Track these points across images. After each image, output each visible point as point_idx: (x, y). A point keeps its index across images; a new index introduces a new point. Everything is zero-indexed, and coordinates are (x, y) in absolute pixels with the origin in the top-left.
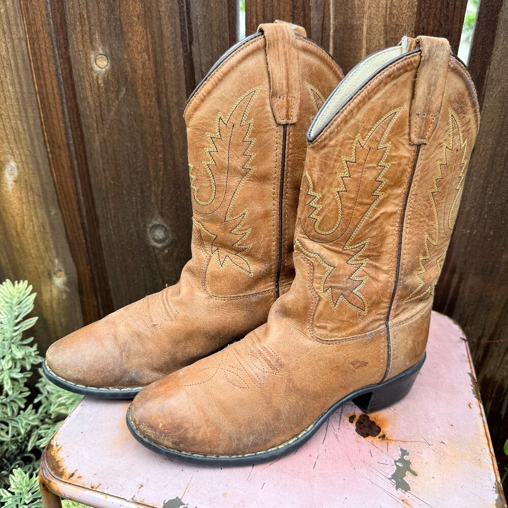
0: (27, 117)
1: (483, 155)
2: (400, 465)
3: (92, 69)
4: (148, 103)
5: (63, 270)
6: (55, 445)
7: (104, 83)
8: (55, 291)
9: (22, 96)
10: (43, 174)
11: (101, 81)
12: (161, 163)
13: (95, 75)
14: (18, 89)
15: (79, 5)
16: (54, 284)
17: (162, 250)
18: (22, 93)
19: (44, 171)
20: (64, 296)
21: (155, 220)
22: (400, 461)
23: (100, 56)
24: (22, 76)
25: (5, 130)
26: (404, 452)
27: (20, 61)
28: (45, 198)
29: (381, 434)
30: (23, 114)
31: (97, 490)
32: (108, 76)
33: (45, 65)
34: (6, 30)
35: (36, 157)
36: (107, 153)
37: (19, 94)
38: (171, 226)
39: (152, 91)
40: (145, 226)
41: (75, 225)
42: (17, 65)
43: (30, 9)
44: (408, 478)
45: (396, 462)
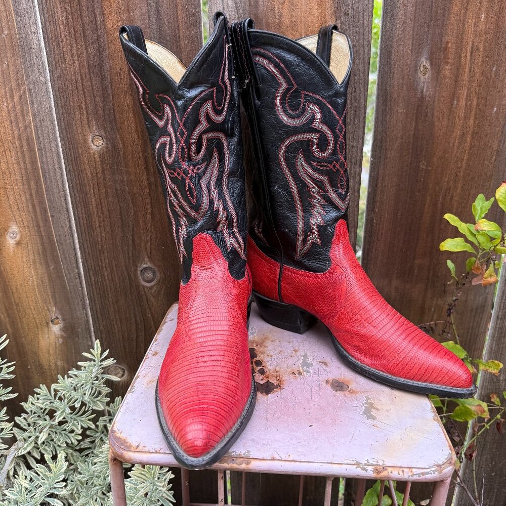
0: (30, 188)
1: (391, 190)
2: (366, 406)
3: (89, 148)
4: (138, 171)
5: (60, 317)
6: (117, 431)
7: (100, 157)
8: (52, 337)
9: (26, 172)
10: (43, 234)
11: (96, 156)
12: (149, 217)
13: (92, 152)
14: (22, 167)
15: (79, 99)
16: (51, 331)
17: (151, 288)
18: (26, 169)
19: (44, 232)
20: (61, 340)
21: (145, 264)
22: (366, 403)
23: (96, 137)
24: (26, 156)
25: (8, 201)
26: (368, 398)
27: (24, 144)
28: (45, 256)
29: (349, 389)
30: (26, 187)
31: (160, 452)
32: (103, 152)
33: (47, 146)
34: (13, 120)
35: (37, 222)
36: (103, 213)
37: (23, 171)
38: (159, 267)
39: (141, 162)
40: (136, 270)
41: (72, 275)
42: (21, 147)
43: (35, 104)
44: (374, 412)
45: (363, 404)
